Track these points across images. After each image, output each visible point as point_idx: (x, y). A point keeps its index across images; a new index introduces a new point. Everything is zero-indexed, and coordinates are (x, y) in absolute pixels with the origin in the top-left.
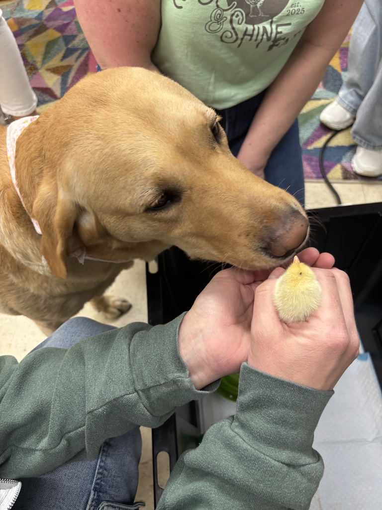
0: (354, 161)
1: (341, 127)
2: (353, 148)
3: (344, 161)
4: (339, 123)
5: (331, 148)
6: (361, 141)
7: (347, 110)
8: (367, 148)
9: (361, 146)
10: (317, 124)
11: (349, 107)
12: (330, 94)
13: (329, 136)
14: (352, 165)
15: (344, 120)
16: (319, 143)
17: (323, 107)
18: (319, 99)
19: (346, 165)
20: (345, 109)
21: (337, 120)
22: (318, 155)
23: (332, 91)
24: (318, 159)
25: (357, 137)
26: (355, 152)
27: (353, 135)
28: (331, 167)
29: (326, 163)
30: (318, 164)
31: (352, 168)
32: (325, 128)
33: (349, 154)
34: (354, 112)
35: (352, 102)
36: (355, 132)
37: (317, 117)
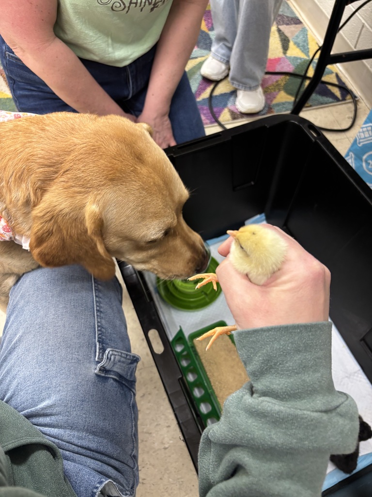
0: (237, 103)
1: (220, 77)
2: (234, 93)
3: (230, 105)
4: (217, 74)
5: (216, 96)
6: (239, 86)
7: (222, 62)
8: (245, 90)
9: (240, 90)
10: (200, 79)
11: (223, 59)
12: (204, 52)
13: (212, 87)
14: (237, 107)
15: (221, 71)
16: (206, 94)
17: (201, 64)
18: (196, 58)
19: (232, 108)
20: (220, 61)
21: (215, 72)
22: (208, 104)
23: (205, 49)
24: (208, 107)
25: (235, 82)
26: (236, 96)
27: (232, 81)
28: (220, 112)
29: (215, 110)
30: (209, 111)
31: (237, 110)
32: (207, 80)
33: (232, 99)
34: (228, 63)
35: (223, 55)
36: (233, 79)
37: (198, 73)
